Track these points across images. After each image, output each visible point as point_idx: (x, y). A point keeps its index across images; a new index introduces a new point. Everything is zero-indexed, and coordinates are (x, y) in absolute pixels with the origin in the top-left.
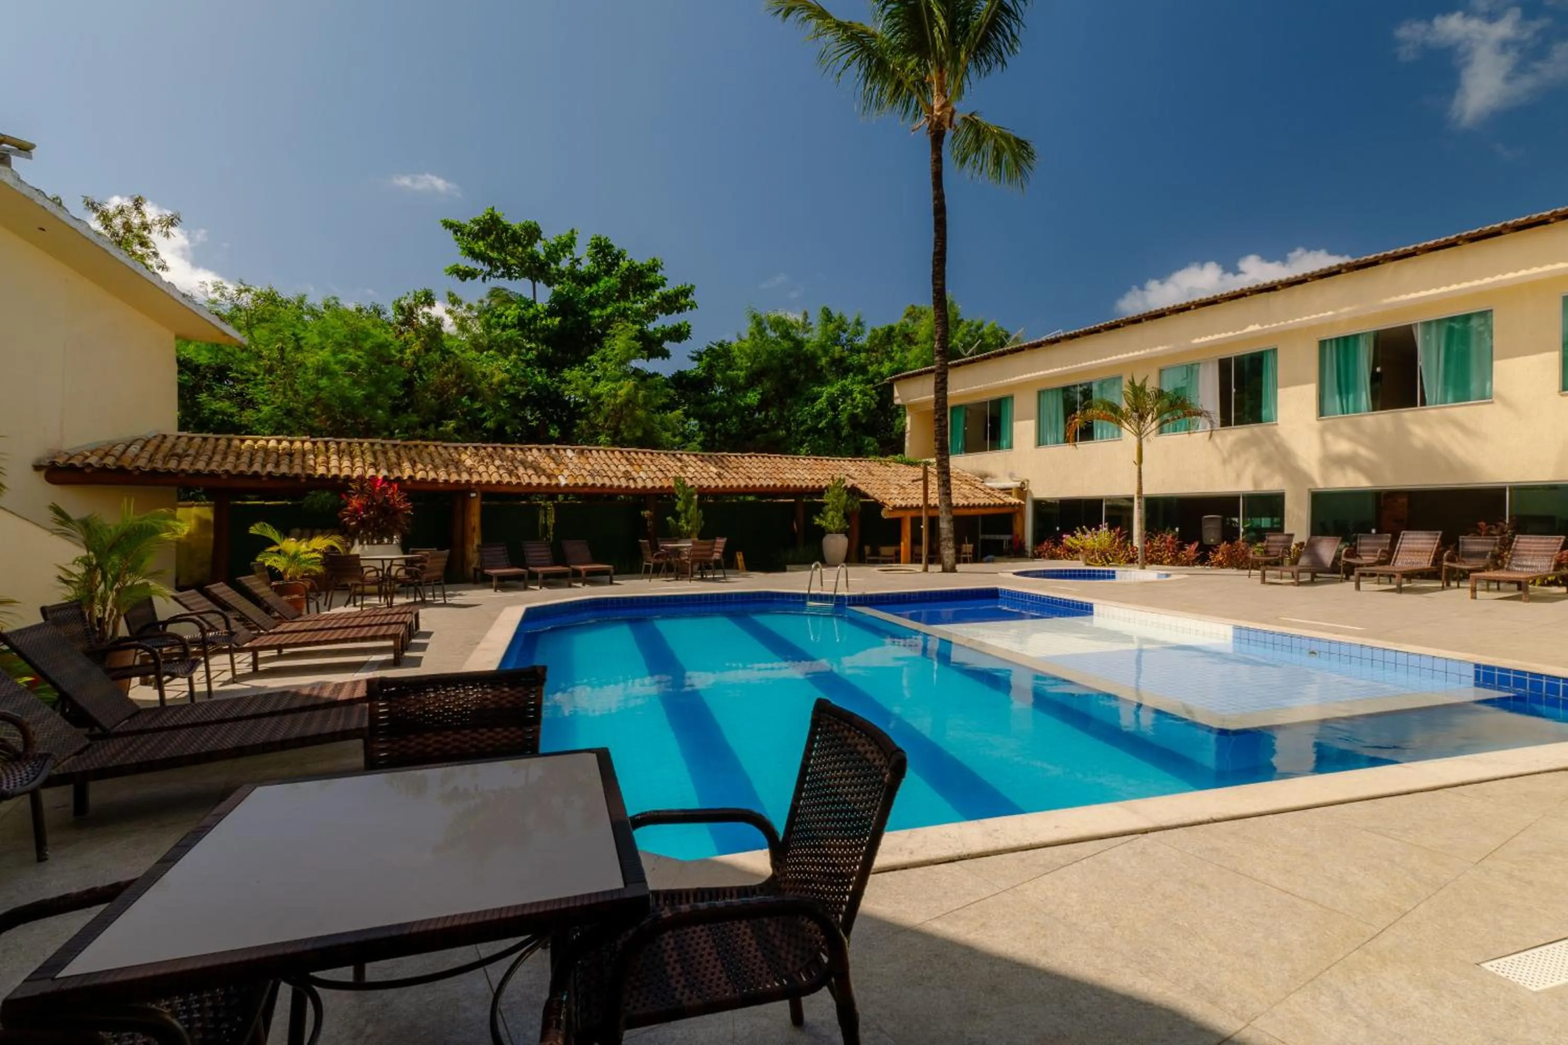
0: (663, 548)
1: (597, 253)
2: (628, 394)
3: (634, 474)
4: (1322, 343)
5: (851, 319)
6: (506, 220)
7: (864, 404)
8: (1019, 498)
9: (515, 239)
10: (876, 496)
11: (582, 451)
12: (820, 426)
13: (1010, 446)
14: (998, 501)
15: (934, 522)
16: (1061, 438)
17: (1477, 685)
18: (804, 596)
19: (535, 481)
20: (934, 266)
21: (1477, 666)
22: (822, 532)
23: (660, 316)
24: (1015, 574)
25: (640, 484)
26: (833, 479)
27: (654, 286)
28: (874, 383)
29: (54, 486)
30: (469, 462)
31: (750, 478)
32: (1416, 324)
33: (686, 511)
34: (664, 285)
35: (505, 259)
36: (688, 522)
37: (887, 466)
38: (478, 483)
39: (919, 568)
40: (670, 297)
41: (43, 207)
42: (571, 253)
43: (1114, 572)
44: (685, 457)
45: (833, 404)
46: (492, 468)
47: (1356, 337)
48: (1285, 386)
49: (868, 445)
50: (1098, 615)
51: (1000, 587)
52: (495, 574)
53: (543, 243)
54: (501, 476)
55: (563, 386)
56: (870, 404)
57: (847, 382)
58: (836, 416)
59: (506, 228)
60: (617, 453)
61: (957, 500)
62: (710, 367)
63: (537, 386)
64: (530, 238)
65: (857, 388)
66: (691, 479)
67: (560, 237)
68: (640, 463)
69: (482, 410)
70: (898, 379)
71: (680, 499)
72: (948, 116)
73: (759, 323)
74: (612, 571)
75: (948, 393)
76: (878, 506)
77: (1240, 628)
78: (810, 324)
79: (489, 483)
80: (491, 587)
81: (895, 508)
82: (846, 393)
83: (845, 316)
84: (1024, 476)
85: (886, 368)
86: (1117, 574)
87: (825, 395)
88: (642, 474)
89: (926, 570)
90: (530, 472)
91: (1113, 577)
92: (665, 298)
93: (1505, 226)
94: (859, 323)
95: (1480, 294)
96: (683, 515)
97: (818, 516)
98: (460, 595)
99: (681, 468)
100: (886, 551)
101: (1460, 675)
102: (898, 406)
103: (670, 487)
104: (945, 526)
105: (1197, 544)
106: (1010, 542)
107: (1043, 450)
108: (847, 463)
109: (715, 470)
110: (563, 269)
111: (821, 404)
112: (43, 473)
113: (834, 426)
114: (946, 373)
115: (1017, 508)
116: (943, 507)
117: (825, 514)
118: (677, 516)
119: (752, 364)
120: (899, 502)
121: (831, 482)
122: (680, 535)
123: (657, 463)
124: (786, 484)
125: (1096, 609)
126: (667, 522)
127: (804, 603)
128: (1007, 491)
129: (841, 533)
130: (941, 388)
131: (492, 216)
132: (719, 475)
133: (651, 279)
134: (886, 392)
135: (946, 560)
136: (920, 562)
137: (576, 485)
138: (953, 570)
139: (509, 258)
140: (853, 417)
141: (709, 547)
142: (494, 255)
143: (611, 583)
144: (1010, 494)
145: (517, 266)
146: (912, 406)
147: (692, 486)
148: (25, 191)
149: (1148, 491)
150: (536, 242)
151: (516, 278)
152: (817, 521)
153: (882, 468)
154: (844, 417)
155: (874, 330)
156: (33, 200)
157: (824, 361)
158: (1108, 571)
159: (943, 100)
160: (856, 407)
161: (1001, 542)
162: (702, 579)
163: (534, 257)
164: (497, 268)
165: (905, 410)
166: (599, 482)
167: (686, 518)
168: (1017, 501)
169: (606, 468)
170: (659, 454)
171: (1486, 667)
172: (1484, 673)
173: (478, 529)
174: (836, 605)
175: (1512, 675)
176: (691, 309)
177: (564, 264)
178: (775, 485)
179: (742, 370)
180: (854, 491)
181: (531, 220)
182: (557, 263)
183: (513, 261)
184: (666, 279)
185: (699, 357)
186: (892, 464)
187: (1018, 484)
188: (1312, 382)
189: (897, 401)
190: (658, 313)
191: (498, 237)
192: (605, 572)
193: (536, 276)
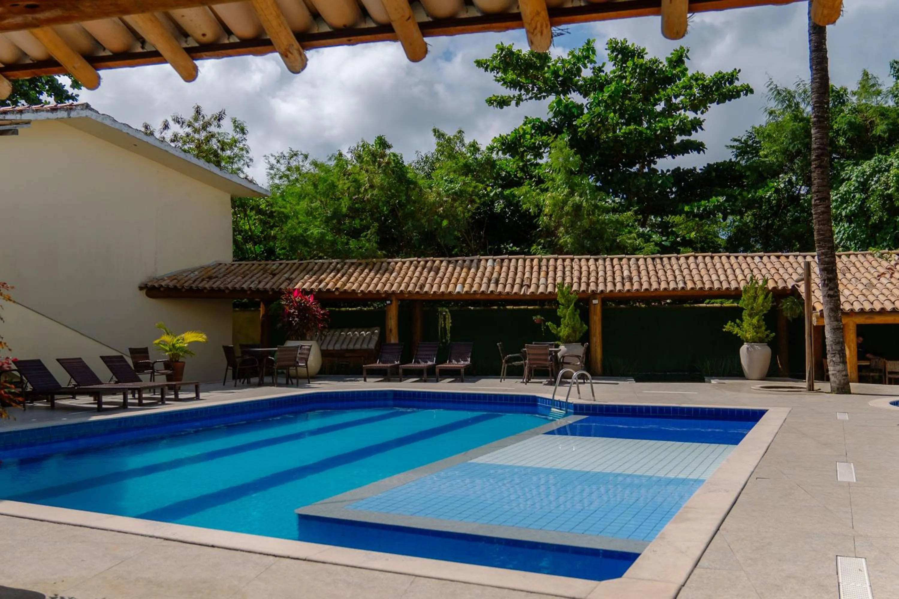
29: (151, 299)
41: (128, 133)
74: (462, 370)
89: (809, 388)
90: (436, 281)
96: (562, 320)
112: (144, 291)
117: (742, 320)
118: (558, 321)
129: (761, 341)
148: (117, 126)
156: (121, 131)
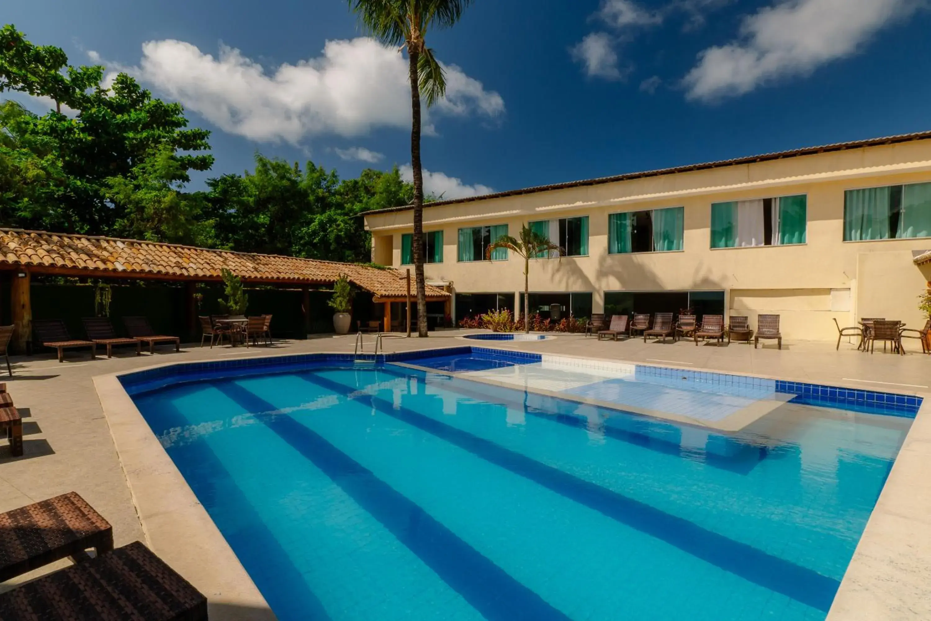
0: (219, 322)
1: (123, 88)
2: (171, 201)
3: (185, 265)
4: (610, 216)
5: (328, 172)
6: (28, 40)
7: (346, 229)
8: (448, 292)
9: (38, 58)
10: (368, 288)
11: (132, 244)
12: (315, 241)
13: (441, 261)
14: (438, 294)
15: (414, 305)
16: (472, 257)
17: (776, 391)
18: (352, 356)
19: (91, 265)
20: (413, 140)
21: (777, 381)
22: (333, 311)
23: (178, 149)
24: (465, 337)
25: (192, 273)
26: (340, 276)
27: (178, 124)
28: (350, 216)
30: (12, 245)
31: (280, 273)
32: (652, 211)
33: (234, 295)
34: (185, 126)
35: (26, 76)
36: (236, 303)
37: (366, 269)
38: (29, 265)
39: (405, 335)
40: (189, 136)
42: (96, 84)
43: (513, 335)
44: (223, 254)
45: (323, 226)
46: (42, 252)
47: (625, 214)
48: (593, 235)
49: (348, 256)
50: (545, 361)
51: (472, 346)
52: (60, 346)
53: (68, 69)
54: (53, 259)
55: (103, 190)
56: (350, 230)
57: (332, 213)
58: (326, 235)
59: (27, 48)
60: (164, 247)
61: (428, 292)
62: (225, 192)
63: (76, 189)
64: (55, 62)
65: (340, 218)
66: (234, 271)
67: (88, 69)
68: (188, 257)
69: (15, 200)
70: (368, 214)
71: (227, 286)
72: (421, 45)
73: (264, 165)
74: (178, 341)
75: (423, 223)
76: (370, 295)
77: (640, 366)
78: (300, 171)
79: (40, 265)
80: (56, 358)
81: (382, 296)
82: (332, 221)
83: (324, 169)
84: (451, 280)
85: (357, 206)
86: (515, 337)
87: (317, 220)
88: (191, 265)
89: (409, 336)
90: (84, 257)
91: (513, 338)
92: (184, 136)
93: (695, 166)
94: (334, 176)
95: (681, 198)
96: (232, 298)
97: (330, 300)
98: (21, 367)
99: (223, 262)
100: (374, 324)
101: (768, 386)
102: (367, 232)
103: (218, 276)
104: (421, 308)
105: (549, 319)
106: (442, 319)
107: (461, 264)
108: (341, 266)
109: (251, 266)
110: (89, 95)
111: (314, 226)
113: (324, 241)
114: (421, 211)
115: (447, 298)
116: (420, 296)
117: (335, 299)
118: (226, 298)
119: (260, 193)
120: (384, 293)
121: (338, 278)
122: (230, 313)
123: (202, 257)
124: (306, 278)
125: (543, 358)
126: (219, 302)
127: (352, 361)
128: (441, 287)
129: (346, 312)
130: (418, 220)
131: (12, 34)
132: (256, 269)
133: (175, 118)
134: (359, 222)
135: (422, 329)
136: (406, 331)
137: (133, 271)
138: (426, 336)
139: (29, 75)
140: (338, 237)
141: (261, 322)
142: (14, 70)
143: (178, 351)
144: (443, 289)
145: (38, 83)
146: (376, 232)
147: (237, 276)
149: (530, 290)
150: (61, 67)
151: (38, 94)
152: (330, 304)
153: (364, 270)
154: (332, 237)
155: (344, 182)
157: (311, 198)
158: (510, 335)
159: (418, 33)
160: (340, 231)
161: (436, 318)
162: (254, 346)
163: (58, 80)
164: (16, 83)
165: (371, 235)
166: (155, 269)
167: (234, 300)
168: (448, 294)
169: (159, 259)
170: (202, 250)
171: (781, 382)
172: (781, 385)
173: (28, 306)
174: (377, 362)
175: (795, 385)
176: (205, 148)
177: (91, 91)
178: (299, 278)
179: (251, 196)
180: (352, 283)
181: (57, 45)
182: (82, 90)
183: (34, 79)
184: (187, 121)
185: (214, 184)
186: (369, 268)
187: (448, 284)
188: (604, 234)
189: (367, 228)
190: (176, 147)
191: (19, 54)
192: (173, 342)
193: (61, 96)
